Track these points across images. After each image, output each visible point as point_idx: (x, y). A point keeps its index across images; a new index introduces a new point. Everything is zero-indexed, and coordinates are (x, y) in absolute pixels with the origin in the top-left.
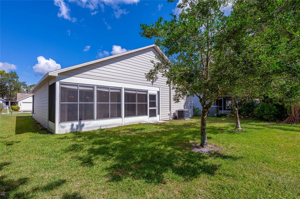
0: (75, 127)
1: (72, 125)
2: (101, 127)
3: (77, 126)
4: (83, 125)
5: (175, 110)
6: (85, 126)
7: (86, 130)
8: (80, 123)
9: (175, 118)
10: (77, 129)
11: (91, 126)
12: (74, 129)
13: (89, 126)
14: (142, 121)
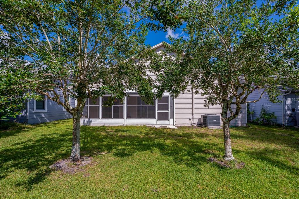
0: (86, 122)
1: (84, 121)
2: (104, 124)
3: (87, 122)
4: (91, 121)
5: (201, 115)
6: (92, 123)
7: (93, 125)
8: (89, 120)
9: (200, 125)
10: (87, 123)
11: (97, 123)
12: (85, 124)
13: (95, 123)
14: (146, 123)
